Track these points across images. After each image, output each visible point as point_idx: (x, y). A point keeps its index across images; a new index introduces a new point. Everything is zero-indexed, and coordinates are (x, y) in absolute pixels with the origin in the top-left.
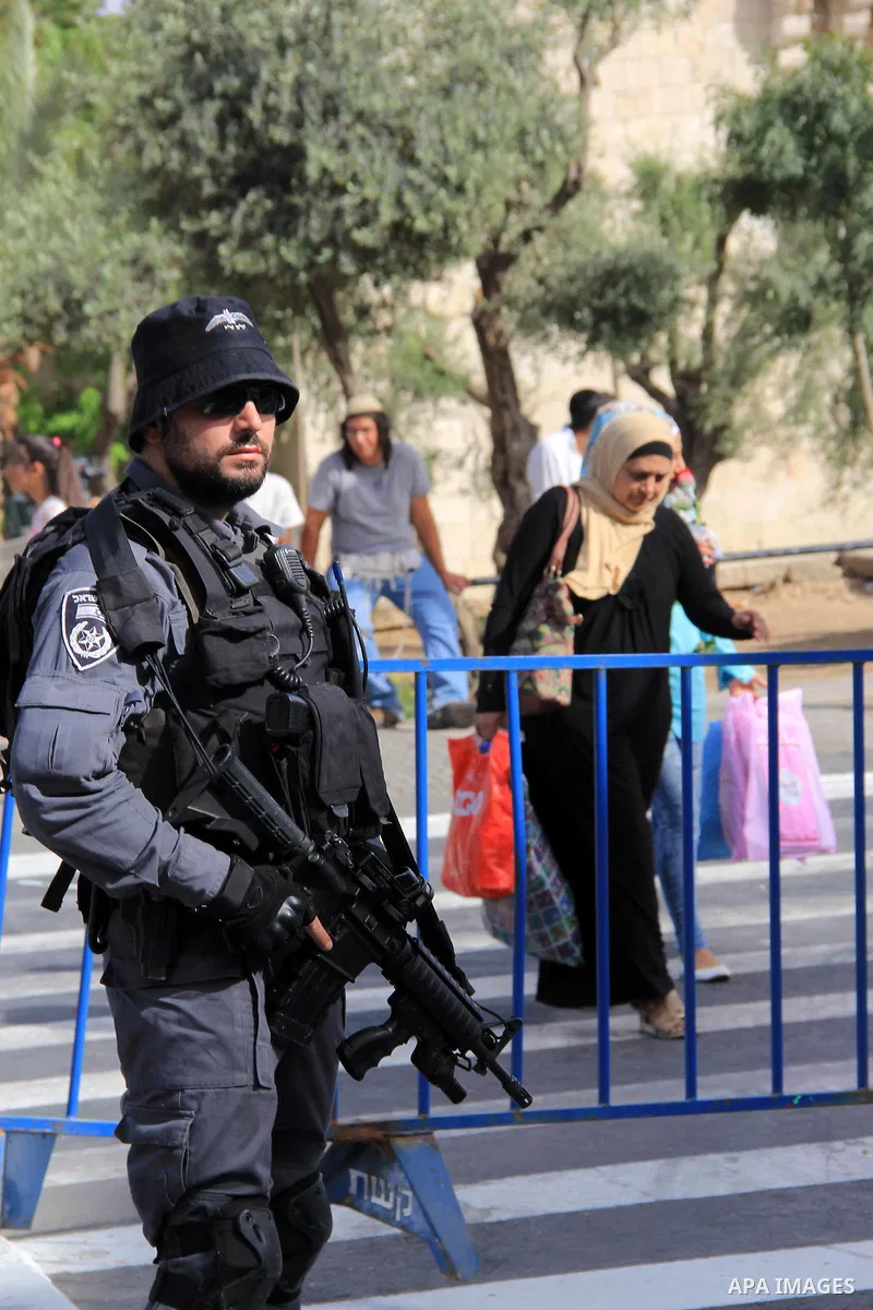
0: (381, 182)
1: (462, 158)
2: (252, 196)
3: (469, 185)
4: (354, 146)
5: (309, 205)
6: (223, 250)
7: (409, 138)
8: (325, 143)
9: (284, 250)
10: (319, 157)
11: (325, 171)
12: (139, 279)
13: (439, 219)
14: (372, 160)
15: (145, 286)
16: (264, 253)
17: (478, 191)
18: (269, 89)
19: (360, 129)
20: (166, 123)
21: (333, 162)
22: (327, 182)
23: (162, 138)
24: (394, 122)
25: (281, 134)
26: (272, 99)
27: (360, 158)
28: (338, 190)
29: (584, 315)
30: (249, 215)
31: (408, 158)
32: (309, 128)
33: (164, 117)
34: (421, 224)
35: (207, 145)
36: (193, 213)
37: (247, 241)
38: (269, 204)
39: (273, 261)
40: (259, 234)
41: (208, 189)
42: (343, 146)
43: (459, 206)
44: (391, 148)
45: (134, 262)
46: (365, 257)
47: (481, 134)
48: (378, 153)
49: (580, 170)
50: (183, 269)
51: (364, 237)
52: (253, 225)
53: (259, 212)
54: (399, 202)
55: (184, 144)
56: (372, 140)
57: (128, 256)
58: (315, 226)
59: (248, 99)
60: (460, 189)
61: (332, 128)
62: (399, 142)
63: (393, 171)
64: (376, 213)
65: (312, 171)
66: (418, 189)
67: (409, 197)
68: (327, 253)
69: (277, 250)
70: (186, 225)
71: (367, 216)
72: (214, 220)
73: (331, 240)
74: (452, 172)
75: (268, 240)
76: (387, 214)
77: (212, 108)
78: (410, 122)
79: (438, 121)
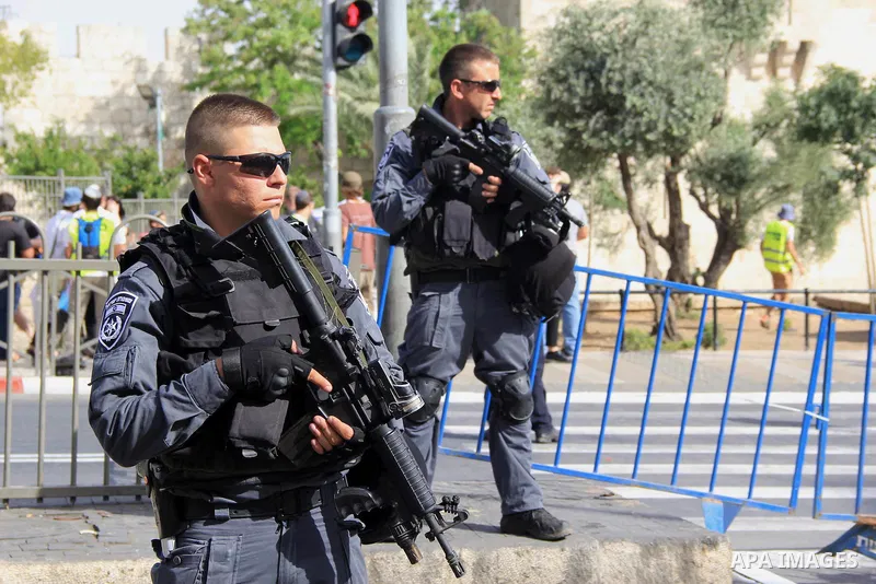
0: (658, 112)
1: (693, 104)
2: (598, 114)
3: (696, 117)
4: (647, 96)
5: (625, 120)
6: (585, 136)
7: (671, 94)
8: (635, 94)
9: (611, 139)
10: (631, 99)
11: (634, 106)
12: (546, 147)
13: (684, 132)
14: (655, 102)
15: (549, 150)
16: (602, 139)
17: (701, 117)
18: (610, 70)
19: (650, 89)
20: (562, 80)
21: (638, 102)
22: (633, 110)
23: (561, 88)
24: (664, 86)
25: (614, 90)
26: (611, 74)
27: (650, 101)
28: (640, 114)
29: (718, 177)
30: (597, 122)
31: (670, 103)
32: (626, 87)
33: (561, 77)
34: (676, 133)
35: (580, 90)
36: (571, 121)
37: (595, 134)
38: (605, 117)
39: (606, 143)
40: (601, 131)
41: (578, 109)
42: (642, 95)
43: (691, 125)
44: (662, 98)
45: (544, 140)
46: (648, 145)
47: (702, 93)
48: (657, 99)
49: (721, 114)
50: (564, 143)
51: (650, 137)
52: (598, 126)
53: (601, 121)
54: (666, 123)
55: (570, 90)
56: (655, 93)
57: (543, 136)
58: (628, 129)
59: (600, 73)
60: (691, 119)
61: (637, 88)
62: (665, 95)
63: (664, 107)
64: (656, 127)
65: (628, 105)
66: (675, 116)
67: (670, 120)
68: (630, 142)
69: (608, 138)
70: (567, 125)
71: (651, 127)
72: (580, 124)
73: (633, 137)
74: (688, 111)
75: (605, 134)
76: (661, 127)
77: (583, 76)
78: (673, 87)
79: (684, 87)
